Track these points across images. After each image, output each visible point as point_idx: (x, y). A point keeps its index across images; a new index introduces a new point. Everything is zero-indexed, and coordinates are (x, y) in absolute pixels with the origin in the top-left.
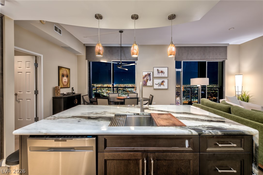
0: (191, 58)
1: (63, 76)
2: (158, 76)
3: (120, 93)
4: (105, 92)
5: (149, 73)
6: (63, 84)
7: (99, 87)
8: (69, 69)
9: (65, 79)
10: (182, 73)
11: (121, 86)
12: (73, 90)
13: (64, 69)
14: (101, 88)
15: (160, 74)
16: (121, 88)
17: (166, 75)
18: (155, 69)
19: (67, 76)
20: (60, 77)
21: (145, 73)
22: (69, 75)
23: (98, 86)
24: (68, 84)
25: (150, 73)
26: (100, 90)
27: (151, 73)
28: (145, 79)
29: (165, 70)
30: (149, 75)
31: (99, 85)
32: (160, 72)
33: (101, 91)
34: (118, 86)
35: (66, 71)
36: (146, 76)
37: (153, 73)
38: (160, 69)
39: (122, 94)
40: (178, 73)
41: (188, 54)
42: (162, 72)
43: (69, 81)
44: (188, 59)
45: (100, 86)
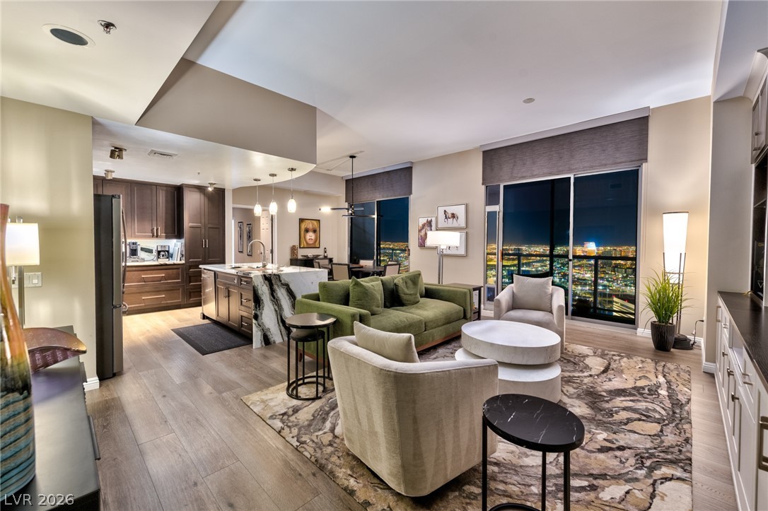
0: (524, 175)
1: (307, 231)
2: (446, 225)
3: (617, 279)
4: (558, 273)
5: (429, 219)
6: (307, 243)
7: (536, 256)
8: (319, 221)
9: (310, 236)
10: (501, 214)
11: (623, 254)
12: (325, 252)
13: (309, 221)
14: (544, 258)
15: (450, 220)
16: (622, 262)
17: (461, 222)
18: (441, 210)
19: (315, 231)
20: (302, 233)
21: (423, 221)
22: (318, 230)
23: (535, 251)
24: (316, 242)
25: (431, 221)
26: (539, 264)
27: (434, 219)
28: (423, 233)
29: (460, 211)
30: (429, 223)
31: (537, 249)
32: (450, 216)
33: (542, 266)
34: (610, 251)
35: (313, 224)
36: (424, 225)
37: (437, 218)
38: (450, 210)
39: (626, 285)
40: (491, 217)
41: (514, 165)
42: (453, 216)
43: (318, 239)
44: (514, 179)
45: (542, 250)
